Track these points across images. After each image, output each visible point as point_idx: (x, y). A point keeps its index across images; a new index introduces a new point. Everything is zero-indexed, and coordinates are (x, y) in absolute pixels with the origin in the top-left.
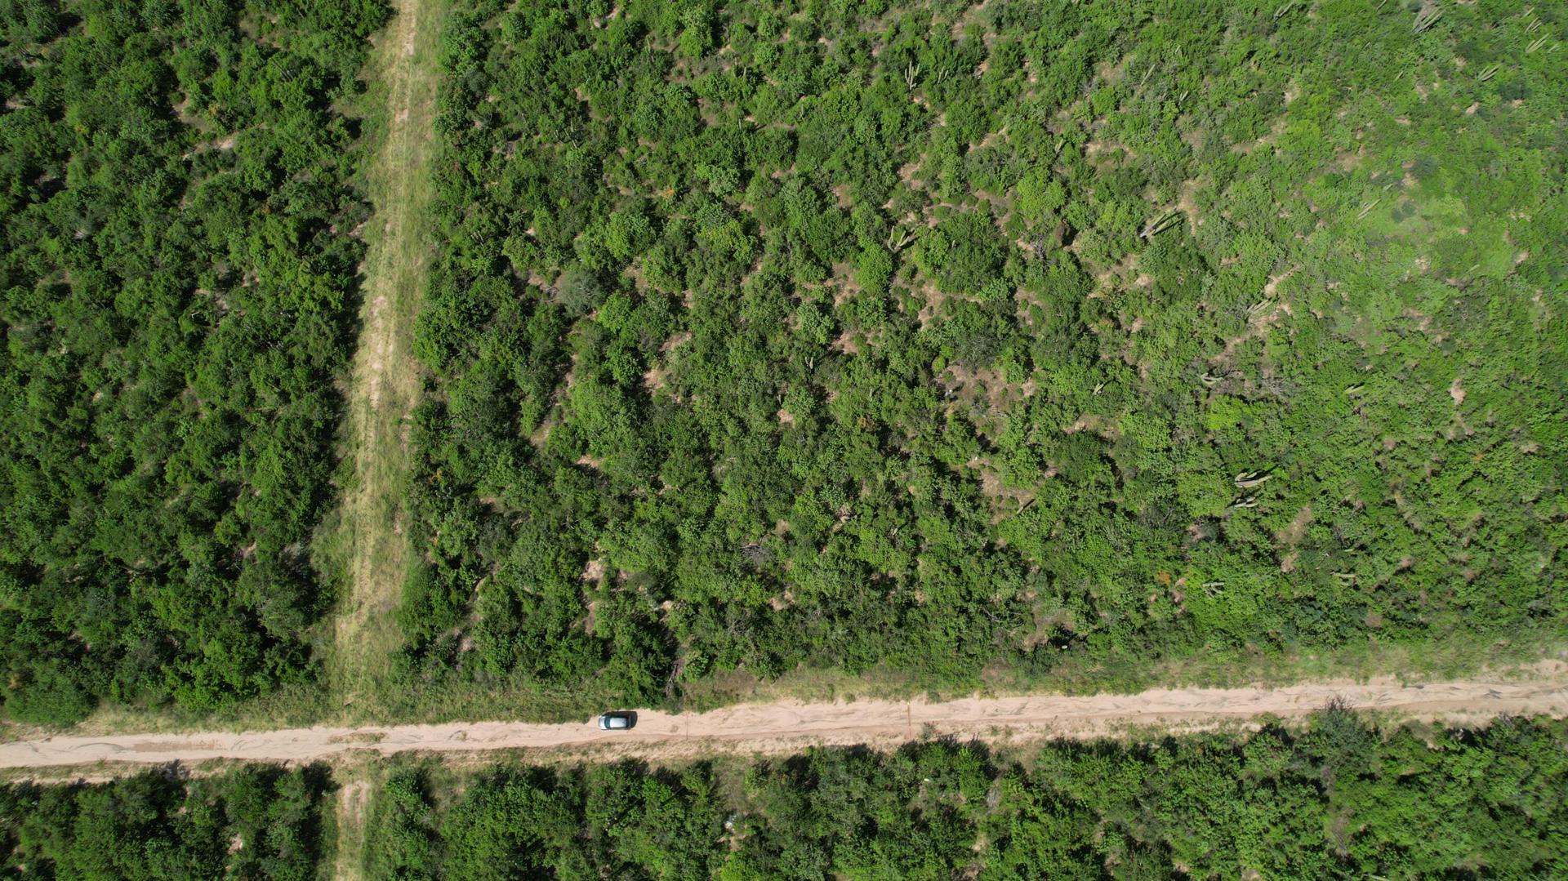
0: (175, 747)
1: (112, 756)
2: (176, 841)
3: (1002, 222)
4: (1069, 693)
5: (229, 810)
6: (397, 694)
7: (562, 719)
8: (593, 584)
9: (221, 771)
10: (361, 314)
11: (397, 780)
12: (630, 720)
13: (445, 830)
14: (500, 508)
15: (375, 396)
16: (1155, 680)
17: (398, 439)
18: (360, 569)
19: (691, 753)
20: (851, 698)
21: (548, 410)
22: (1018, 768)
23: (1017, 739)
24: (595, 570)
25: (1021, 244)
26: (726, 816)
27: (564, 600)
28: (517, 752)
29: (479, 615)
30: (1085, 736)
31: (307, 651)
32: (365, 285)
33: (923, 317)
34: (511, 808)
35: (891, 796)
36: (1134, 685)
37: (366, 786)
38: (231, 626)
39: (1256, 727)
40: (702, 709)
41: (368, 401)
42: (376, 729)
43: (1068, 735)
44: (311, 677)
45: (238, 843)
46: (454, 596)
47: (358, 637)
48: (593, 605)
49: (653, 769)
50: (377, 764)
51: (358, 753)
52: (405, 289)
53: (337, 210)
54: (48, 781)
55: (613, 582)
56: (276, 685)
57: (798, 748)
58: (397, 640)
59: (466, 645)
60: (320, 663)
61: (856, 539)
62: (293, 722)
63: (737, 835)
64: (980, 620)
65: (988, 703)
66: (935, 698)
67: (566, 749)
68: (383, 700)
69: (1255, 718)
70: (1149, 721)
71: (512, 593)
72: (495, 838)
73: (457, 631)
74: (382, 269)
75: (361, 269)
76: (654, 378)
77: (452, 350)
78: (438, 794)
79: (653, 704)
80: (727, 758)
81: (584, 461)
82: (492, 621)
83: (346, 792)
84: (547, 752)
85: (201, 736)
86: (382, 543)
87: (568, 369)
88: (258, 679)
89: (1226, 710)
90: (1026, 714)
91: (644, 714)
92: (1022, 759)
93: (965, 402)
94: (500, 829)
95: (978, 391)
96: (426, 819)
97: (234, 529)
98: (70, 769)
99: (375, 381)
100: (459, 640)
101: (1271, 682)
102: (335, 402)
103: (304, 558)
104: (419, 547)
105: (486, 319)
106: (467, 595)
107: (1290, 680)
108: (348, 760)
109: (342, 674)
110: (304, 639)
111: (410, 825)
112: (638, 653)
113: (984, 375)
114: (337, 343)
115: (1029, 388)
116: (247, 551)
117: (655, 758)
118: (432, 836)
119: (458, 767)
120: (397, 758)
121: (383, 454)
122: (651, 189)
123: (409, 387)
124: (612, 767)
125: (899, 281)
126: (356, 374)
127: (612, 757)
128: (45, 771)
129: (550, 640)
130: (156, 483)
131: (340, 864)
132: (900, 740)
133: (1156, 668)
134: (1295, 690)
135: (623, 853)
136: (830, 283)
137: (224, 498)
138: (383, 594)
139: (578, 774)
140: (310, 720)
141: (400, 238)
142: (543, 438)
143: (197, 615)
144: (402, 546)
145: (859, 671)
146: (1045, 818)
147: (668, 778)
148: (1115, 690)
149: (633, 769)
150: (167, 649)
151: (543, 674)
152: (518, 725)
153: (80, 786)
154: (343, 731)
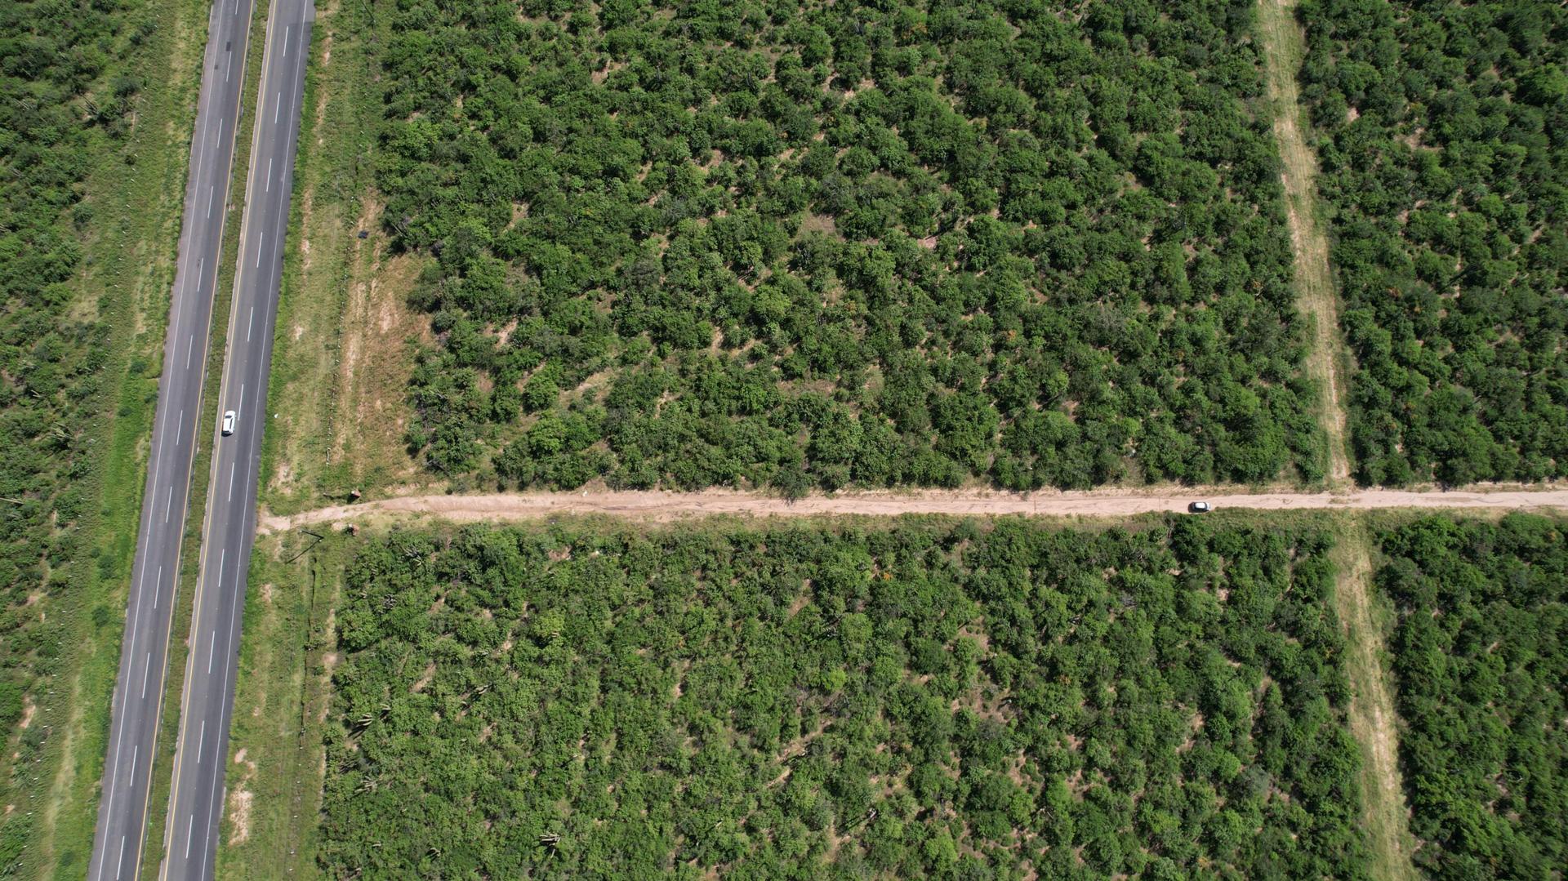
0: (1447, 499)
1: (1482, 495)
2: (1432, 449)
3: (966, 832)
4: (944, 515)
5: (1408, 465)
6: (1327, 525)
7: (1231, 509)
8: (1222, 586)
9: (1417, 485)
10: (1400, 775)
11: (1319, 478)
12: (1192, 508)
13: (1287, 451)
14: (1284, 635)
15: (1377, 714)
16: (894, 519)
17: (1357, 684)
18: (1363, 600)
19: (1156, 489)
20: (1068, 516)
21: (1263, 700)
22: (977, 474)
23: (975, 491)
24: (1223, 594)
25: (953, 814)
26: (1135, 456)
27: (1240, 575)
28: (1253, 492)
29: (1288, 568)
30: (936, 491)
31: (1385, 550)
32: (1403, 798)
33: (1022, 759)
34: (1255, 460)
35: (1050, 461)
36: (906, 517)
37: (1334, 476)
38: (1435, 564)
39: (838, 491)
40: (1152, 512)
41: (1382, 710)
42: (1335, 506)
43: (946, 492)
44: (1379, 535)
45: (1398, 448)
46: (1304, 580)
47: (1356, 559)
48: (1221, 574)
49: (1177, 481)
50: (1330, 487)
51: (1343, 493)
52: (1375, 794)
53: (1439, 859)
54: (1514, 484)
55: (1211, 587)
56: (1399, 530)
57: (1097, 490)
58: (1332, 554)
59: (1292, 552)
60: (1376, 543)
61: (1069, 607)
62: (1384, 511)
63: (1129, 444)
64: (996, 556)
65: (991, 512)
66: (1020, 515)
67: (1226, 493)
68: (1334, 522)
69: (838, 497)
70: (900, 498)
71: (1271, 580)
72: (1263, 446)
73: (1298, 559)
74: (1394, 810)
75: (1409, 811)
76: (1198, 722)
77: (1334, 743)
78: (1294, 470)
79: (1181, 516)
80: (1137, 486)
81: (1237, 665)
82: (1280, 564)
83: (1345, 473)
84: (1237, 492)
85: (1435, 505)
86: (1353, 615)
87: (1254, 729)
88: (1412, 533)
89: (854, 502)
90: (968, 504)
91: (1185, 511)
92: (972, 480)
93: (998, 696)
94: (1260, 450)
95: (989, 704)
96: (1299, 458)
97: (1449, 624)
98: (1504, 490)
99: (1380, 725)
100: (1297, 554)
101: (827, 516)
102: (1405, 710)
103: (1399, 607)
104: (1330, 611)
105: (1315, 765)
106: (1296, 581)
107: (815, 516)
108: (1347, 490)
109: (1361, 537)
110: (1388, 558)
111: (1307, 454)
112: (1195, 541)
113: (983, 716)
114: (1414, 750)
115: (955, 706)
116: (1435, 613)
117: (1176, 487)
118: (1294, 449)
119: (1285, 484)
120: (1320, 490)
121: (1364, 672)
122: (1214, 867)
123: (1357, 721)
124: (1201, 482)
125: (1039, 787)
126: (1394, 731)
127: (1200, 488)
128: (1517, 489)
129: (1245, 552)
130: (1510, 657)
131: (1340, 436)
132: (1040, 492)
133: (893, 526)
134: (812, 511)
135: (1190, 438)
136: (1085, 788)
137: (1460, 646)
138: (1345, 585)
139: (1219, 479)
140: (1374, 511)
141: (1386, 835)
142: (1264, 682)
143: (1457, 571)
144: (1340, 612)
145: (1065, 530)
146: (968, 447)
147: (1170, 475)
148: (919, 516)
149: (1189, 481)
150: (1469, 553)
151: (1247, 532)
152: (1255, 507)
153: (1496, 479)
154: (1354, 505)
